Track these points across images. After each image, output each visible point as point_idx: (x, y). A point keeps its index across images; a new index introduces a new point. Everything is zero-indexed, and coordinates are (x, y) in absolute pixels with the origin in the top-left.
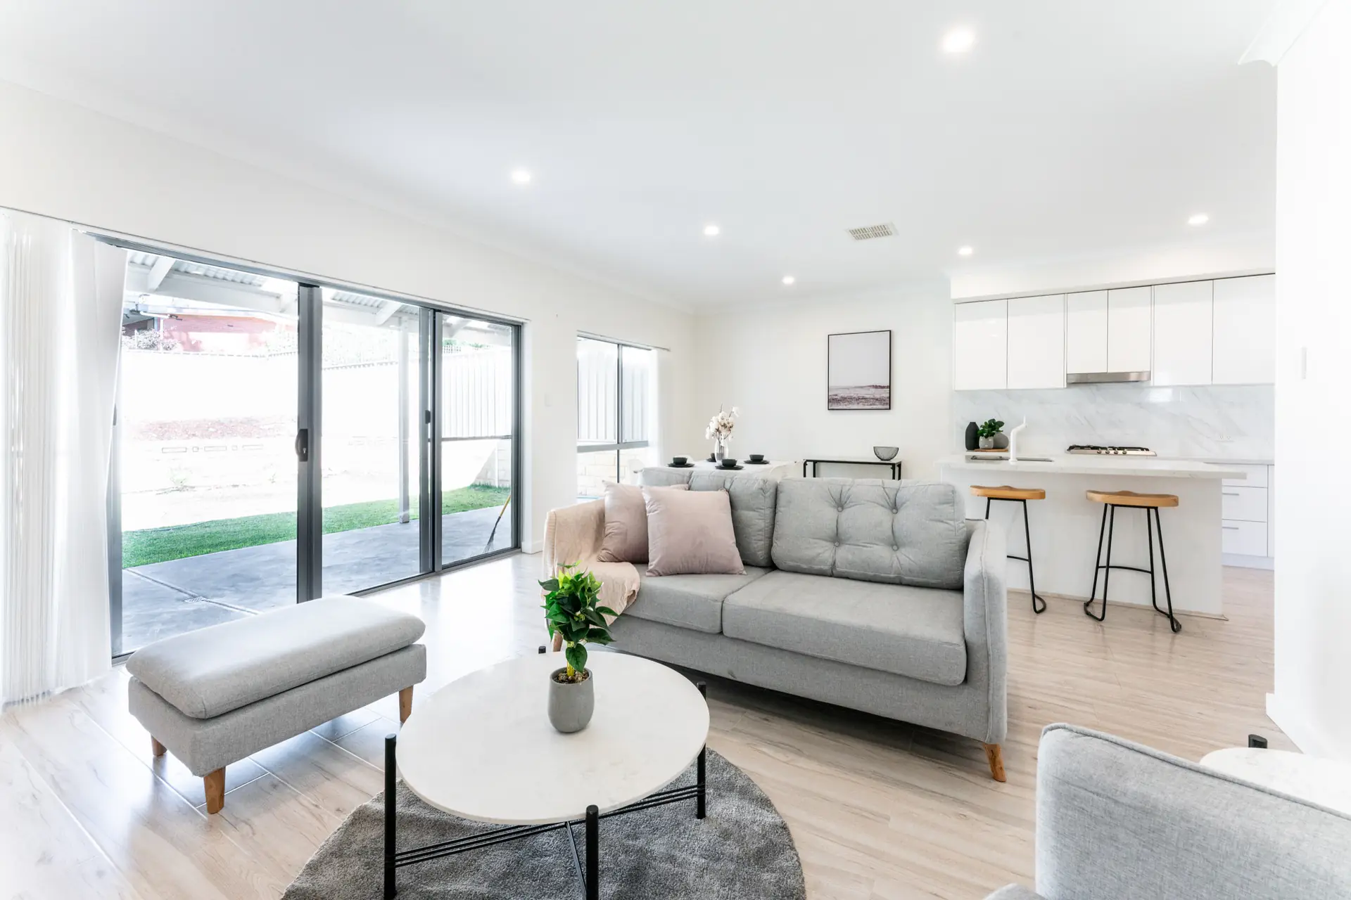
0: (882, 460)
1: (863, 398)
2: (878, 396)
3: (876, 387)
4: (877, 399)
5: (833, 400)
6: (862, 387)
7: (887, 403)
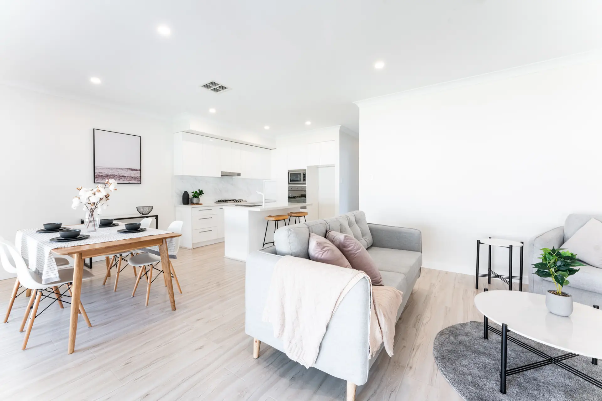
0: (143, 214)
1: (123, 176)
2: (133, 175)
3: (132, 170)
4: (133, 177)
5: (99, 176)
6: (122, 169)
7: (138, 180)
